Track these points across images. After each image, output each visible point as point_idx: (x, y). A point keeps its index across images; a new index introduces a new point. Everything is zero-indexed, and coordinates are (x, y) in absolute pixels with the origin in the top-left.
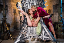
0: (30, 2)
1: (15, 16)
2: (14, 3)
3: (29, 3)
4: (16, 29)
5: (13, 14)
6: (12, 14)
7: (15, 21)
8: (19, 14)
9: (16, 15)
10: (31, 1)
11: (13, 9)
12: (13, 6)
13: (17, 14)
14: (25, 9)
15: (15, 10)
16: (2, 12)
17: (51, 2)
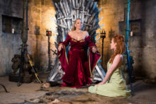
0: (72, 18)
1: (37, 41)
2: (36, 14)
3: (71, 20)
4: (39, 69)
5: (34, 36)
6: (31, 37)
7: (37, 52)
8: (47, 37)
9: (39, 40)
10: (74, 16)
11: (34, 25)
12: (34, 20)
13: (42, 38)
14: (63, 30)
15: (39, 28)
16: (13, 32)
17: (115, 14)
